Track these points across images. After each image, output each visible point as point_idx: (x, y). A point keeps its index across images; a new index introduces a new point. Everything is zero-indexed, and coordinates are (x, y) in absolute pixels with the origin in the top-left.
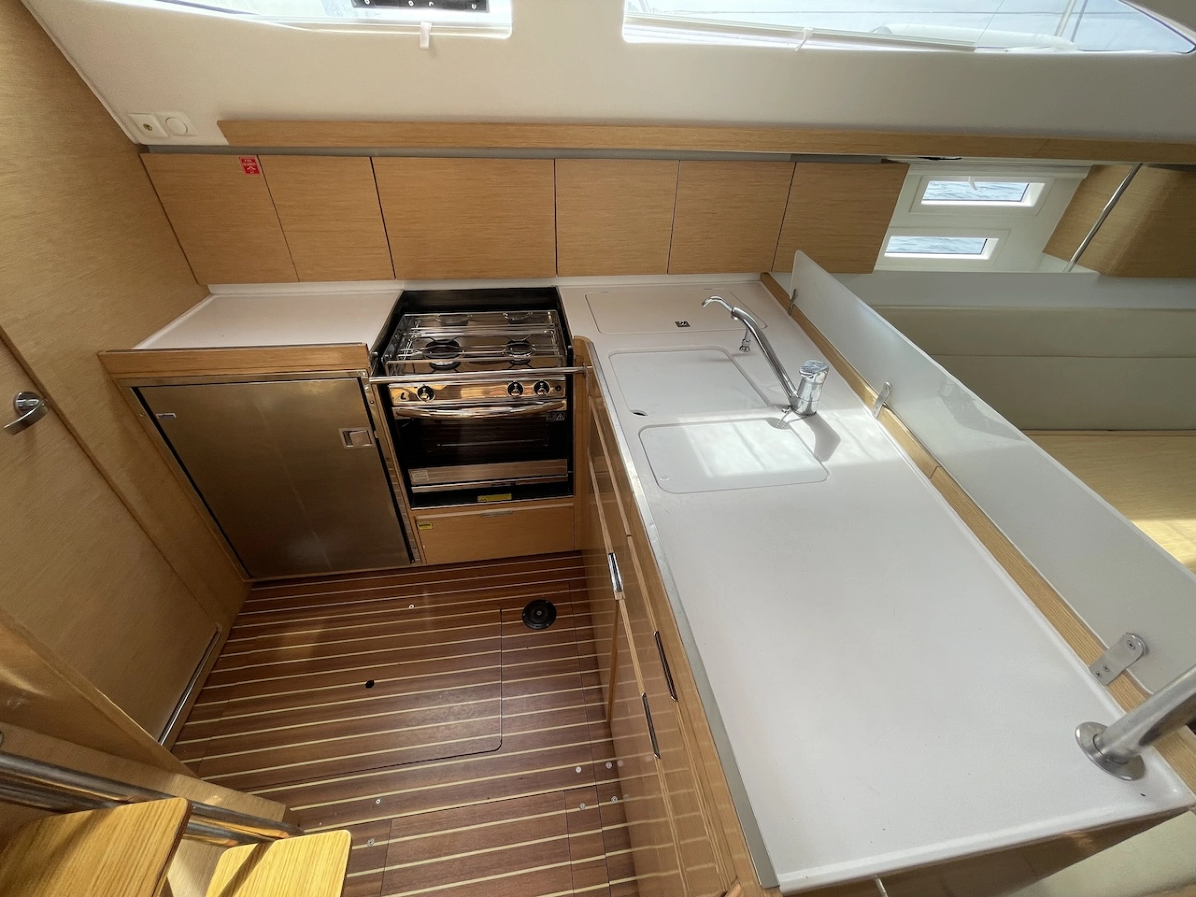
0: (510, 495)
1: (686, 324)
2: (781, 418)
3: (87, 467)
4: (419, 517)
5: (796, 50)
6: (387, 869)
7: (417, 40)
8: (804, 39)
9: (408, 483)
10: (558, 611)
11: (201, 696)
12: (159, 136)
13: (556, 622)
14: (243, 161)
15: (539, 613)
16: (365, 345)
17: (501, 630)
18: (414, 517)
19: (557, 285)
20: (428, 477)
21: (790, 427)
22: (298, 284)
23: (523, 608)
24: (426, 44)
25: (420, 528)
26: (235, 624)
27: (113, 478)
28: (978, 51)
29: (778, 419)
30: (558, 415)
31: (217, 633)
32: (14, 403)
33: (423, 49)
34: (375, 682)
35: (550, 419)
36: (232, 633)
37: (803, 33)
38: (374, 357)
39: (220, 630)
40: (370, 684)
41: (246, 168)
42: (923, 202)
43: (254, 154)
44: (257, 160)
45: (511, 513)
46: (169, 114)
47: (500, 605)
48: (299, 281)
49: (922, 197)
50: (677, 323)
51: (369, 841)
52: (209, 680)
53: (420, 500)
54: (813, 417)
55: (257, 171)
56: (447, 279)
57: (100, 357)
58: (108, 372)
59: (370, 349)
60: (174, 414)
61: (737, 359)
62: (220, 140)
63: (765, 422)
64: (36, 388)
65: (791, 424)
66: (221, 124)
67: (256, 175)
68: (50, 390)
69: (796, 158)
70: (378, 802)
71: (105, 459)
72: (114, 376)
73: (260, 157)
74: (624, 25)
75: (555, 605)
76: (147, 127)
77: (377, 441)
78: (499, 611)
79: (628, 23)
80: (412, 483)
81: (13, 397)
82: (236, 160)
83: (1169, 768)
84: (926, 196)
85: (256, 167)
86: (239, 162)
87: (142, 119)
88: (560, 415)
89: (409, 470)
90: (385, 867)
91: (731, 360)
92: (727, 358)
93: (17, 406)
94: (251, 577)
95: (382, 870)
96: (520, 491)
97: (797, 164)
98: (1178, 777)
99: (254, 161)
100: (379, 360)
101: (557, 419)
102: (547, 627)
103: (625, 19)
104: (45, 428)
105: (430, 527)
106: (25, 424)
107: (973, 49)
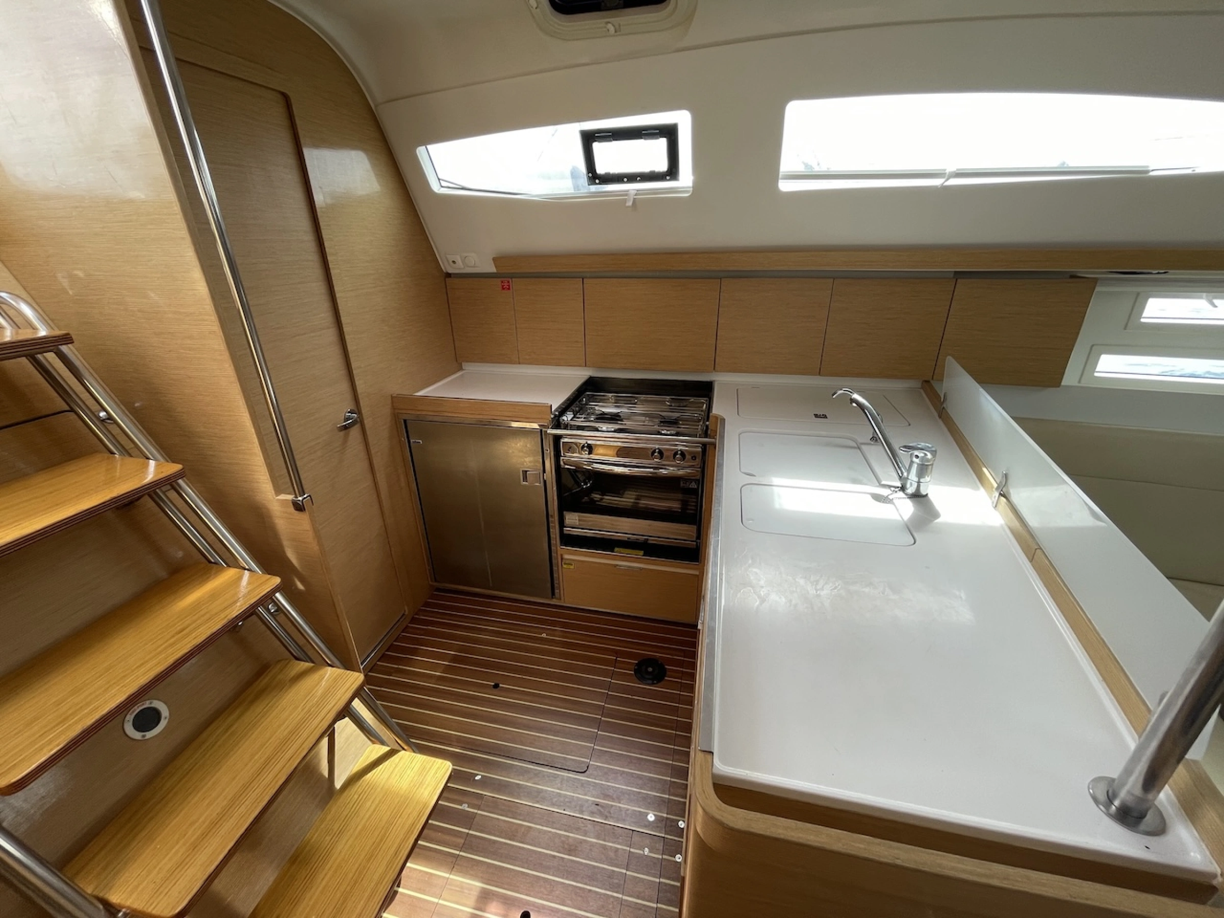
0: (643, 552)
1: (825, 417)
2: (886, 495)
3: (365, 464)
4: (566, 556)
5: (939, 187)
6: (471, 832)
7: (625, 201)
8: (946, 177)
9: (562, 524)
10: (668, 673)
11: (383, 658)
12: (460, 267)
13: (662, 683)
14: (502, 282)
15: (650, 669)
16: (549, 405)
17: (612, 675)
18: (562, 555)
19: (714, 379)
20: (577, 521)
21: (893, 504)
22: (518, 365)
23: (636, 662)
24: (630, 203)
25: (565, 566)
26: (416, 614)
27: (378, 475)
28: (1152, 174)
29: (884, 496)
30: (691, 482)
31: (404, 615)
32: (345, 415)
33: (628, 207)
34: (501, 685)
35: (684, 485)
36: (413, 620)
37: (946, 174)
38: (555, 416)
39: (407, 613)
40: (496, 686)
41: (503, 286)
42: (1143, 320)
43: (509, 278)
44: (510, 282)
45: (641, 569)
46: (465, 254)
47: (617, 653)
48: (519, 364)
49: (1141, 315)
50: (816, 416)
51: (464, 805)
52: (391, 648)
53: (570, 540)
54: (922, 499)
55: (509, 289)
56: (624, 369)
57: (392, 397)
58: (393, 408)
59: (553, 410)
60: (420, 441)
61: (864, 447)
62: (493, 269)
63: (869, 497)
64: (357, 409)
65: (894, 501)
66: (494, 259)
67: (509, 291)
68: (364, 411)
69: (958, 275)
70: (478, 778)
71: (377, 461)
72: (397, 411)
73: (513, 279)
74: (780, 181)
75: (666, 667)
76: (454, 262)
77: (545, 482)
78: (615, 658)
79: (782, 179)
80: (565, 525)
81: (345, 411)
82: (498, 282)
83: (1196, 838)
84: (1144, 315)
85: (509, 286)
86: (500, 282)
87: (451, 258)
88: (693, 483)
89: (565, 512)
90: (470, 829)
91: (859, 448)
92: (856, 446)
93: (346, 417)
94: (436, 581)
95: (467, 831)
96: (650, 549)
97: (959, 280)
98: (1204, 847)
99: (508, 282)
100: (559, 419)
101: (690, 486)
102: (654, 684)
103: (780, 176)
104: (355, 432)
105: (572, 567)
106: (345, 428)
107: (1148, 172)
